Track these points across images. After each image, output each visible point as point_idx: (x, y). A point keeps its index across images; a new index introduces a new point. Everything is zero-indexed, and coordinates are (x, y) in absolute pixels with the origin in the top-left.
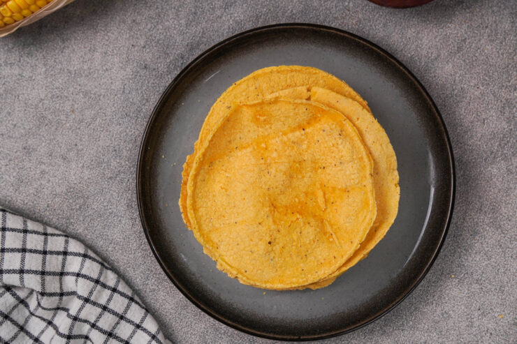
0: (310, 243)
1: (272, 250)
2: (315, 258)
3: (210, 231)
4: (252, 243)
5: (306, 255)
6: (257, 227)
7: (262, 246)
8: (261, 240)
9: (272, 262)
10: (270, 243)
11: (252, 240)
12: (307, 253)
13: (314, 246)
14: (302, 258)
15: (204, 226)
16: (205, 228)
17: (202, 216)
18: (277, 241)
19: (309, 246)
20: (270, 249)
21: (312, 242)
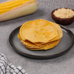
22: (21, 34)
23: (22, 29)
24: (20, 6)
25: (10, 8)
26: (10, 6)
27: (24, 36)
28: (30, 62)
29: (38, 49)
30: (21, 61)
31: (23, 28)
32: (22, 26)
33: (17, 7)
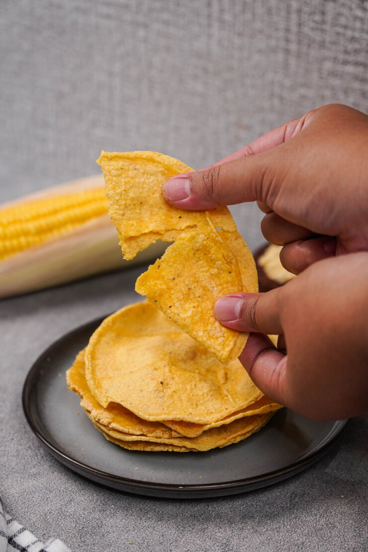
0: (203, 395)
1: (163, 391)
2: (206, 407)
3: (103, 378)
4: (143, 383)
5: (197, 404)
6: (152, 371)
7: (153, 385)
8: (153, 380)
9: (160, 400)
10: (162, 383)
11: (144, 381)
12: (198, 403)
13: (206, 399)
14: (192, 405)
15: (98, 373)
16: (99, 374)
17: (98, 365)
18: (169, 386)
19: (202, 398)
20: (161, 388)
21: (205, 395)
22: (93, 372)
23: (98, 342)
24: (93, 222)
25: (41, 231)
26: (43, 222)
27: (105, 384)
28: (120, 514)
29: (165, 445)
30: (71, 509)
31: (104, 339)
32: (99, 330)
33: (79, 227)
